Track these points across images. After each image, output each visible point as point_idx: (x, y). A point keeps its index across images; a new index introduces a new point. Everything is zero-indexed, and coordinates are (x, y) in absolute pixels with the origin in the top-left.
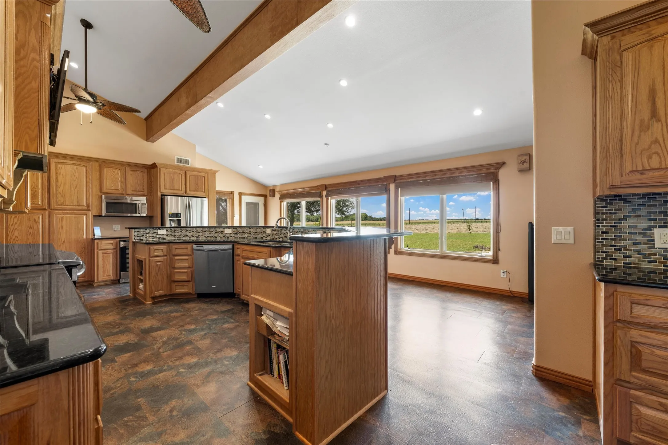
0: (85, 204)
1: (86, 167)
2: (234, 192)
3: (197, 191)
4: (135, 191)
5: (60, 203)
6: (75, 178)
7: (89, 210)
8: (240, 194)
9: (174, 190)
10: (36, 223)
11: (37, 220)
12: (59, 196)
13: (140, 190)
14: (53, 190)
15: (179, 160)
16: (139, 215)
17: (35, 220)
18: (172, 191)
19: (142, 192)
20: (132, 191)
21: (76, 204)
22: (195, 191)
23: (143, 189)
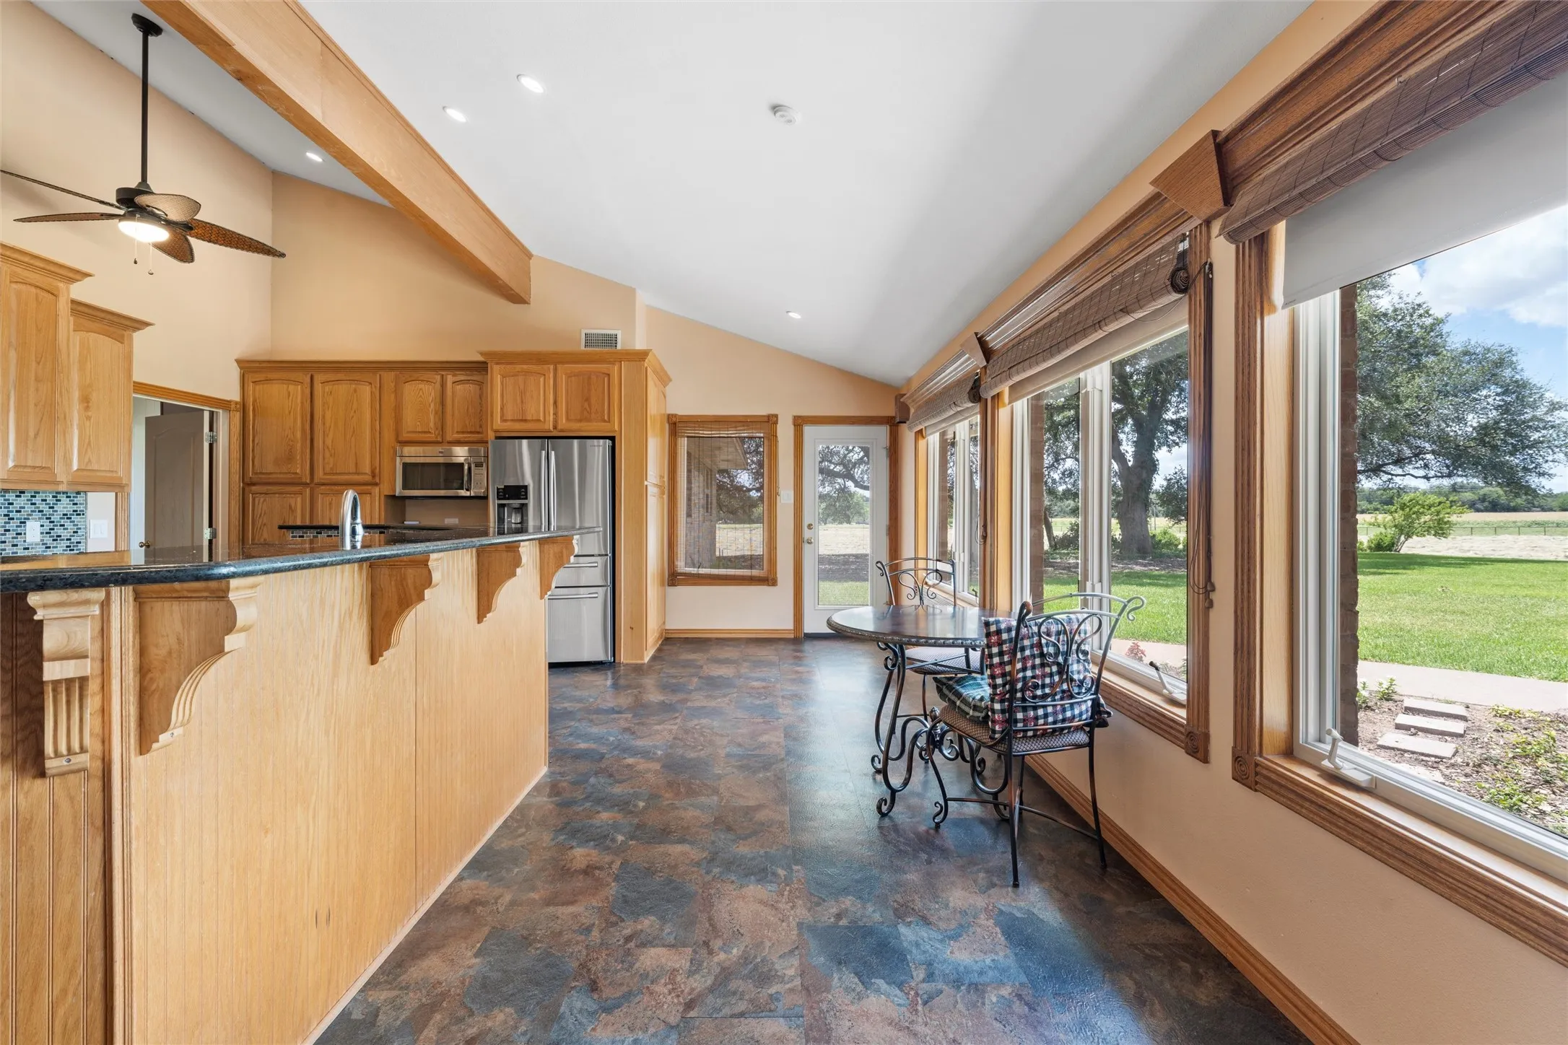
0: (368, 470)
1: (371, 383)
2: (776, 416)
3: (589, 420)
4: (463, 432)
5: (328, 470)
6: (352, 413)
7: (376, 484)
8: (799, 423)
9: (526, 421)
10: (293, 511)
11: (293, 505)
12: (327, 455)
13: (473, 430)
14: (319, 443)
15: (590, 340)
16: (468, 494)
17: (290, 506)
18: (523, 424)
19: (478, 433)
20: (458, 432)
21: (352, 470)
22: (580, 421)
23: (481, 427)
